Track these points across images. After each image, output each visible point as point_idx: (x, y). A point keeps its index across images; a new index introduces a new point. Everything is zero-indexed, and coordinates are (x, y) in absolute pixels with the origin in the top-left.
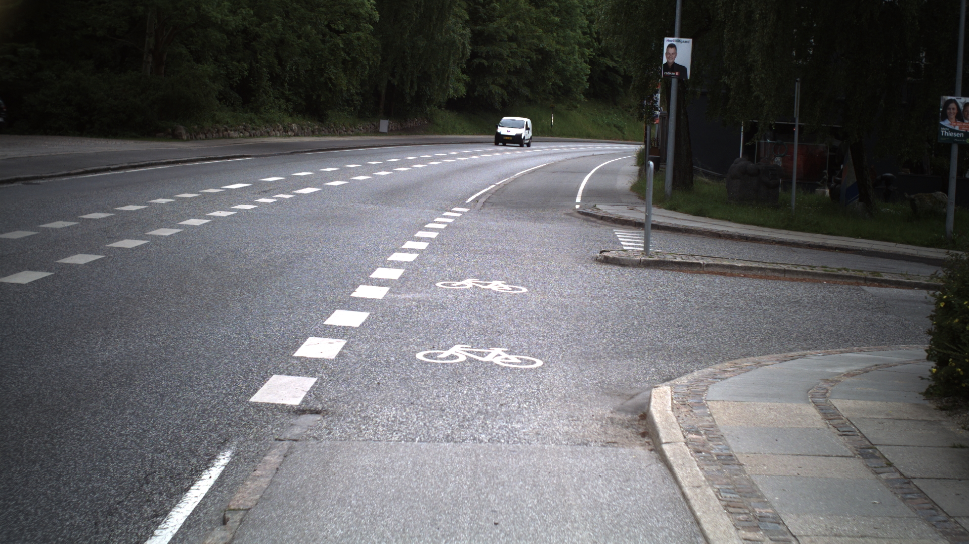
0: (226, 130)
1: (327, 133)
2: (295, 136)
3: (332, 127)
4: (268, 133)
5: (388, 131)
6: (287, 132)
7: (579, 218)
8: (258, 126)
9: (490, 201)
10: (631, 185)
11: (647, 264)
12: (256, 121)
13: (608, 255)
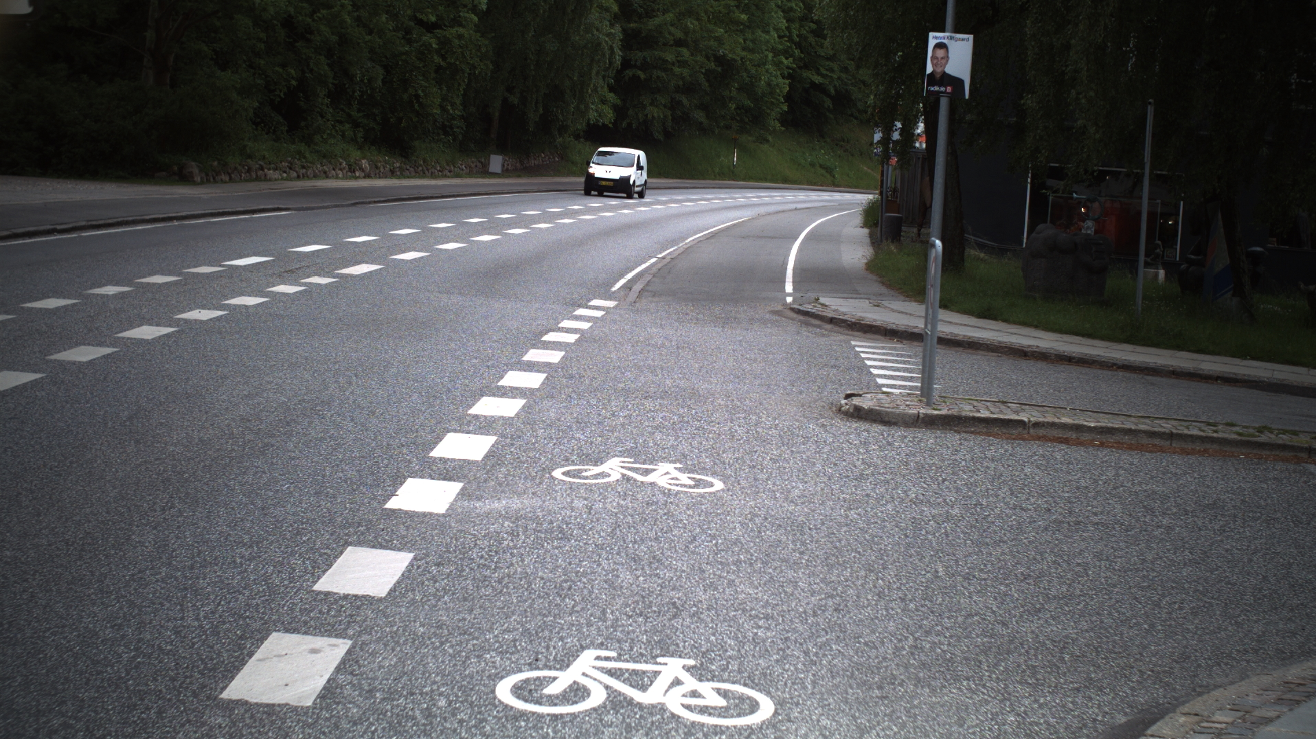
0: (262, 169)
1: (413, 174)
2: (364, 177)
3: (421, 165)
4: (325, 173)
5: (503, 171)
6: (354, 172)
7: (793, 319)
8: (310, 163)
9: (650, 288)
10: (866, 261)
11: (930, 422)
12: (307, 155)
13: (861, 404)
